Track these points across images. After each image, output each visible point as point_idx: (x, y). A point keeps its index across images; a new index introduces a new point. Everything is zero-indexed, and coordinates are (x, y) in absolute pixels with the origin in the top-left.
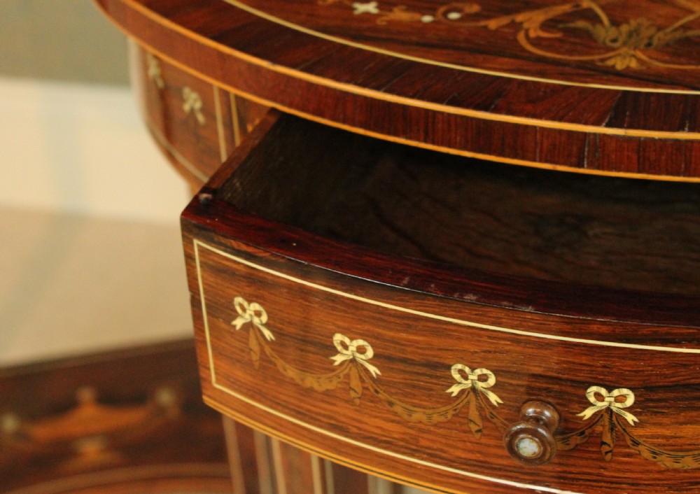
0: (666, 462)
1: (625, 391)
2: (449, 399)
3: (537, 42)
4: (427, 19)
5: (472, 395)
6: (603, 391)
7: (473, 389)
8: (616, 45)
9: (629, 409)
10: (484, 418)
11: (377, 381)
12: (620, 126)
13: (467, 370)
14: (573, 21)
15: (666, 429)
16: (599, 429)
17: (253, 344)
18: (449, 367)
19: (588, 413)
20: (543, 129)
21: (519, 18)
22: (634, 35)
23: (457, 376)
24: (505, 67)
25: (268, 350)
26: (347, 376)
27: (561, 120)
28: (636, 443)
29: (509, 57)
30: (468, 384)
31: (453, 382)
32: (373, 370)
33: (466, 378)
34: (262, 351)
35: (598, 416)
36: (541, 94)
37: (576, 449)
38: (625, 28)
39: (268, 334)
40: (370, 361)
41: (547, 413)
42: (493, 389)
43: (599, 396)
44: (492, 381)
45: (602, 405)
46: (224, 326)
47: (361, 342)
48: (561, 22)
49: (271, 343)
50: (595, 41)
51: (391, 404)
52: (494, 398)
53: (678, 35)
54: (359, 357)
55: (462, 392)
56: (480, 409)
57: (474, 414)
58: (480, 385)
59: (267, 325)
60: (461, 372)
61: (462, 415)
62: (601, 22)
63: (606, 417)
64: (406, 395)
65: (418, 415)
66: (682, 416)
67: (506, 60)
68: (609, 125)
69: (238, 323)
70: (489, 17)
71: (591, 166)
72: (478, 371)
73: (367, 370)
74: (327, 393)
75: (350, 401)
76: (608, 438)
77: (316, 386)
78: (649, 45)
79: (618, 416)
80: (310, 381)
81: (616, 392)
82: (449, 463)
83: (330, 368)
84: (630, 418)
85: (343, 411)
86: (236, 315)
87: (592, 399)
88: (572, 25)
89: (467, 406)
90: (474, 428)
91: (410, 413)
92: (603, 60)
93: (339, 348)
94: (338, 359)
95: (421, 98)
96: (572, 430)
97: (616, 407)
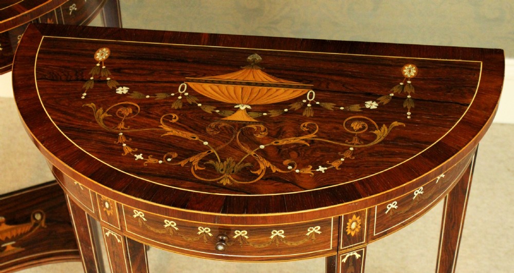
0: (257, 246)
1: (244, 231)
2: (198, 235)
3: (197, 172)
4: (160, 162)
5: (204, 234)
6: (239, 231)
7: (205, 233)
8: (223, 172)
9: (246, 235)
10: (208, 239)
11: (178, 231)
12: (226, 213)
13: (203, 228)
14: (208, 161)
15: (256, 239)
16: (239, 240)
17: (140, 221)
18: (198, 228)
19: (235, 237)
20: (203, 214)
21: (191, 160)
22: (228, 167)
23: (200, 230)
24: (189, 186)
25: (144, 223)
26: (169, 230)
27: (208, 211)
28: (248, 243)
29: (190, 181)
30: (203, 231)
31: (199, 231)
32: (176, 229)
33: (202, 230)
34: (143, 223)
35: (238, 237)
36: (201, 199)
37: (233, 245)
38: (225, 163)
39: (144, 219)
40: (175, 226)
41: (224, 238)
42: (210, 232)
43: (238, 233)
44: (209, 230)
45: (239, 235)
46: (130, 216)
47: (172, 222)
48: (205, 161)
49: (145, 221)
50: (216, 171)
51: (182, 237)
52: (210, 234)
53: (242, 166)
54: (172, 225)
55: (201, 233)
56: (207, 237)
57: (205, 238)
58: (206, 232)
59: (144, 217)
60: (201, 229)
61: (202, 239)
62: (218, 160)
63: (240, 238)
64: (186, 234)
65: (189, 239)
66: (260, 236)
67: (188, 182)
68: (222, 213)
69: (135, 216)
70: (181, 160)
71: (218, 223)
72: (206, 228)
73: (174, 229)
74: (163, 234)
75: (170, 236)
76: (241, 242)
77: (159, 232)
78: (233, 172)
79: (244, 237)
80: (157, 231)
81: (242, 232)
82: (199, 250)
83: (164, 228)
84: (247, 237)
85: (168, 238)
86: (134, 214)
87: (236, 233)
88: (208, 163)
89: (203, 237)
90: (205, 242)
91: (187, 238)
92: (219, 181)
93: (166, 223)
94: (166, 226)
95: (163, 204)
96: (232, 241)
97: (243, 235)
